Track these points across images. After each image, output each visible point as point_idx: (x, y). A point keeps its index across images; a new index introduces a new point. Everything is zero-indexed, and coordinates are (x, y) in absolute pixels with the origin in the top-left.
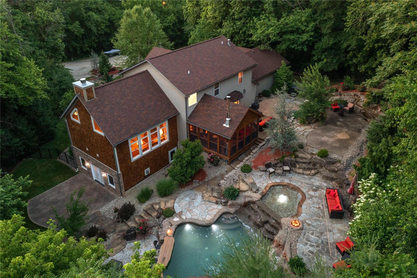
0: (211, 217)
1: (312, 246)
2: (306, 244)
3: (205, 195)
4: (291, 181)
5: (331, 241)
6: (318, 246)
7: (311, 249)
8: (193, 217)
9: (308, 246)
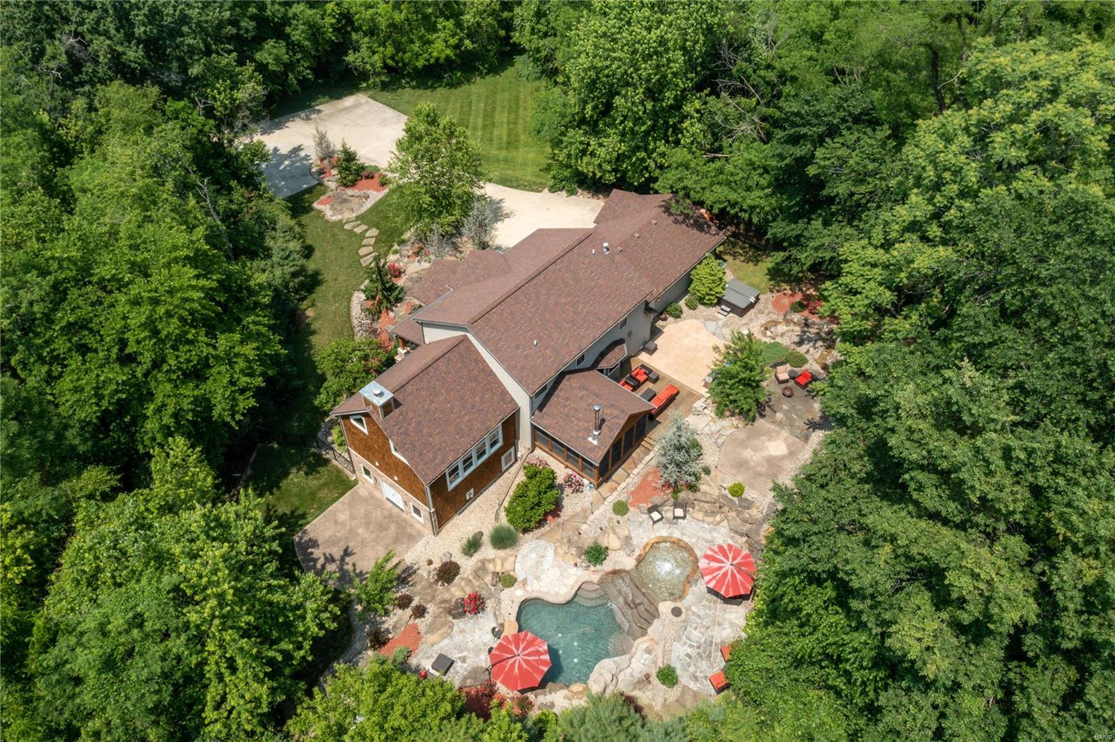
0: (566, 590)
1: (691, 646)
2: (685, 644)
3: (559, 550)
4: (683, 534)
5: (717, 640)
6: (699, 647)
7: (689, 651)
8: (542, 589)
9: (686, 647)
